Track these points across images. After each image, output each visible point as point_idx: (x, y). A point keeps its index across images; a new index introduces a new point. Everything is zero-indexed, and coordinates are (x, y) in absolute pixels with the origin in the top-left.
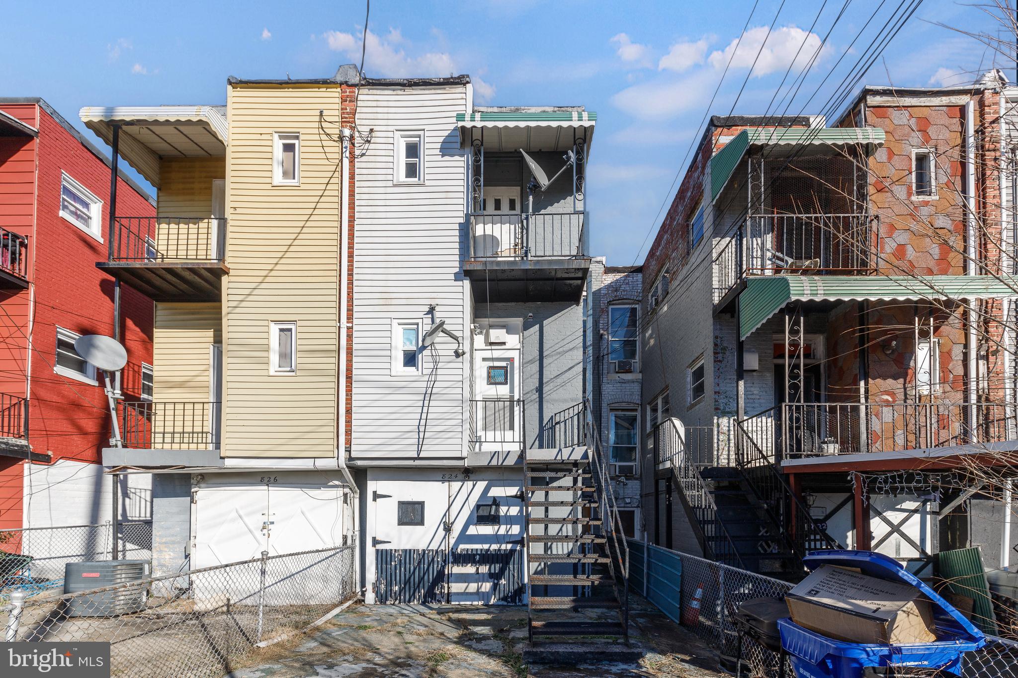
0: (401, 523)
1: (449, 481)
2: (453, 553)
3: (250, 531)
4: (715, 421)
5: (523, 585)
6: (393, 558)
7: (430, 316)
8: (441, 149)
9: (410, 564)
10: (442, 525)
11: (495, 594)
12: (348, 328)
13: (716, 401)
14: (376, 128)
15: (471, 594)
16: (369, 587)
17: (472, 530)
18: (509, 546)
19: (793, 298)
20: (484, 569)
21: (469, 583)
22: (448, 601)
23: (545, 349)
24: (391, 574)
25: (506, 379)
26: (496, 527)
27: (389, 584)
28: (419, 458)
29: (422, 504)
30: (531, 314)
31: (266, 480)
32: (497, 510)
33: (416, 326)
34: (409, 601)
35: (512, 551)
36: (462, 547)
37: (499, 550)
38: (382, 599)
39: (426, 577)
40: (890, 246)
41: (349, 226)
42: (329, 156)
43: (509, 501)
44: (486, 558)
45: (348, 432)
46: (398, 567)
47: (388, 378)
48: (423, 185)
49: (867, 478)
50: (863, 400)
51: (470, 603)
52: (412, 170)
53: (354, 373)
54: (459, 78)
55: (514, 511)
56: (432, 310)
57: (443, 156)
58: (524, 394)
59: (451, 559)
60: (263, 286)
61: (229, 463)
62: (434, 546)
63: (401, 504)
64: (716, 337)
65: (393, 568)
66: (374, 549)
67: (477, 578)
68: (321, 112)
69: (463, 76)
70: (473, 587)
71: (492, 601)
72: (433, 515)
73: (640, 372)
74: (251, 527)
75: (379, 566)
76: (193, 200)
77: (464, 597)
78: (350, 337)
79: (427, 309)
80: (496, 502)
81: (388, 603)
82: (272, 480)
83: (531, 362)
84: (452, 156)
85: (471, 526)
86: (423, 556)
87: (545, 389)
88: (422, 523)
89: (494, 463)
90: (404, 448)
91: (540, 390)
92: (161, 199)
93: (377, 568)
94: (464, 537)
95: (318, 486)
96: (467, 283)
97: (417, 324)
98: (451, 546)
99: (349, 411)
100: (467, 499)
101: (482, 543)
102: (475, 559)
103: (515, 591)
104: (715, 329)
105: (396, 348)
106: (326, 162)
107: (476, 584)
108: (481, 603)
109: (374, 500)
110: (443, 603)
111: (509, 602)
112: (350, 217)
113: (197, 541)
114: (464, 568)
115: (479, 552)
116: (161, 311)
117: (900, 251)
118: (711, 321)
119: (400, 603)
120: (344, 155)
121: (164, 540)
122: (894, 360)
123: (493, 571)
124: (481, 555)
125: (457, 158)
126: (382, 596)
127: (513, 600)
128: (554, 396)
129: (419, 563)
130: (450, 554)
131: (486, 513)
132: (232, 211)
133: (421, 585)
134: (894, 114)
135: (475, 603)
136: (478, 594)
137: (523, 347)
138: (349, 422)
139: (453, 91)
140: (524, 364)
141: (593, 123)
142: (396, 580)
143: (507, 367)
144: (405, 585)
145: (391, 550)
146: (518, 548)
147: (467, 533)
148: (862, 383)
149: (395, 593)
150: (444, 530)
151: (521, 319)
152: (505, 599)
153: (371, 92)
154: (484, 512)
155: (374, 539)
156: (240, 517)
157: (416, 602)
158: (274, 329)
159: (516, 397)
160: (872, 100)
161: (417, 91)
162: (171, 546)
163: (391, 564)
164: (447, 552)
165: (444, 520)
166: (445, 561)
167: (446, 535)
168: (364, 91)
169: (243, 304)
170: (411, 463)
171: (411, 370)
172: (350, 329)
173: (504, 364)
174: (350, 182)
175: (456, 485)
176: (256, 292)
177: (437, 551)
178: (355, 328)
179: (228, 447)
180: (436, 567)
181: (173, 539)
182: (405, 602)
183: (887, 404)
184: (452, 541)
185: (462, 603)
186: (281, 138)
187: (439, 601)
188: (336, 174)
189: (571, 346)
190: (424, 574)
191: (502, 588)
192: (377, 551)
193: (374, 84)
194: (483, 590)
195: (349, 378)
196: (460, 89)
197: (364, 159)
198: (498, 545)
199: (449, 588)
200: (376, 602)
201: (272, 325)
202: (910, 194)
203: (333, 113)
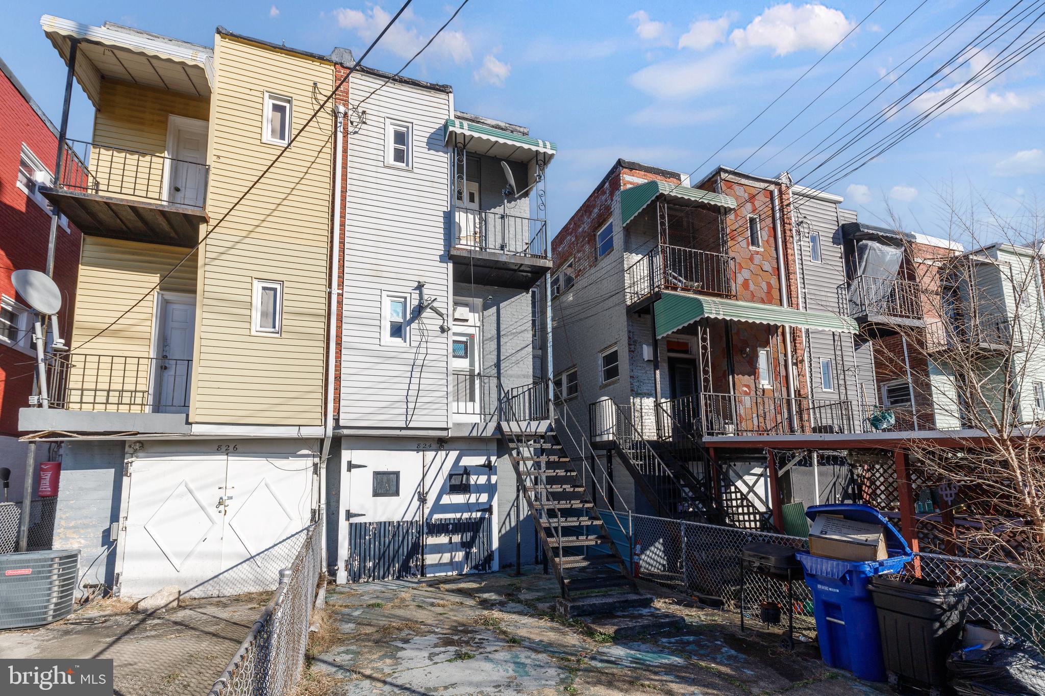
0: (376, 494)
1: (423, 451)
2: (427, 523)
3: (202, 508)
4: (632, 401)
5: (492, 552)
6: (367, 532)
7: (418, 292)
8: (428, 144)
9: (385, 537)
10: (416, 495)
11: (467, 563)
12: (339, 294)
13: (632, 384)
14: (368, 111)
15: (445, 564)
16: (341, 564)
17: (446, 500)
18: (479, 514)
19: (706, 315)
20: (456, 538)
21: (443, 553)
22: (423, 574)
23: (501, 329)
24: (365, 549)
25: (466, 353)
26: (468, 496)
27: (363, 560)
28: (407, 428)
29: (397, 474)
30: (491, 297)
31: (224, 449)
32: (468, 479)
33: (403, 300)
34: (383, 578)
35: (482, 519)
36: (436, 516)
37: (470, 518)
38: (355, 577)
39: (401, 551)
40: (740, 280)
41: (342, 196)
42: (322, 126)
43: (479, 470)
44: (458, 527)
45: (337, 400)
46: (372, 541)
47: (378, 348)
48: (411, 171)
49: (778, 453)
50: (732, 393)
51: (445, 574)
52: (400, 156)
53: (343, 340)
54: (443, 86)
55: (482, 480)
56: (420, 287)
57: (429, 149)
58: (484, 369)
59: (425, 530)
60: (247, 240)
61: (197, 430)
62: (408, 518)
63: (376, 474)
64: (629, 332)
65: (367, 543)
66: (347, 523)
67: (451, 547)
68: (315, 84)
69: (447, 86)
70: (446, 558)
71: (466, 570)
72: (408, 486)
73: (540, 349)
74: (204, 503)
75: (353, 541)
76: (142, 131)
77: (438, 568)
78: (340, 303)
79: (416, 284)
80: (467, 471)
81: (361, 580)
82: (231, 448)
83: (490, 339)
84: (437, 151)
85: (444, 496)
86: (398, 528)
87: (503, 365)
88: (397, 493)
89: (474, 434)
90: (393, 419)
91: (498, 365)
92: (99, 121)
93: (350, 544)
94: (438, 507)
95: (285, 455)
96: (451, 265)
97: (405, 298)
98: (425, 516)
99: (338, 378)
100: (441, 467)
101: (455, 512)
102: (448, 529)
103: (485, 559)
104: (628, 325)
105: (385, 318)
106: (318, 131)
107: (449, 554)
108: (455, 573)
109: (349, 470)
110: (419, 576)
111: (480, 570)
112: (342, 187)
113: (128, 523)
114: (438, 538)
115: (452, 521)
116: (90, 246)
117: (746, 284)
118: (625, 318)
119: (374, 580)
120: (338, 129)
121: (72, 524)
122: (748, 362)
123: (464, 540)
124: (455, 525)
125: (441, 154)
126: (355, 573)
127: (484, 569)
128: (510, 372)
129: (394, 535)
130: (425, 525)
131: (458, 483)
132: (215, 158)
133: (396, 559)
134: (736, 187)
135: (450, 574)
136: (452, 564)
137: (483, 326)
138: (338, 389)
139: (437, 95)
140: (483, 342)
141: (554, 152)
142: (369, 556)
143: (467, 342)
144: (379, 560)
145: (366, 523)
146: (487, 516)
147: (441, 503)
148: (731, 377)
149: (369, 569)
150: (418, 500)
151: (481, 300)
152: (476, 567)
153: (364, 78)
154: (456, 481)
155: (348, 512)
156: (190, 491)
157: (390, 578)
158: (258, 286)
159: (477, 372)
160: (724, 175)
161: (406, 87)
162: (82, 531)
163: (365, 539)
164: (421, 523)
165: (418, 490)
166: (419, 533)
167: (420, 505)
168: (358, 75)
169: (224, 257)
170: (397, 432)
171: (398, 341)
172: (340, 295)
173: (464, 339)
174: (343, 155)
175: (430, 455)
176: (239, 246)
177: (412, 522)
178: (345, 295)
179: (199, 411)
180: (411, 540)
181: (86, 521)
182: (379, 579)
183: (746, 393)
184: (427, 511)
185: (437, 575)
186: (270, 97)
187: (414, 575)
188: (329, 145)
189: (523, 328)
190: (399, 548)
191: (473, 557)
192: (351, 525)
193: (368, 72)
194: (456, 559)
195: (339, 344)
196: (443, 96)
197: (356, 136)
198: (469, 514)
199: (423, 560)
200: (348, 581)
201: (255, 282)
202: (748, 245)
203: (327, 88)
